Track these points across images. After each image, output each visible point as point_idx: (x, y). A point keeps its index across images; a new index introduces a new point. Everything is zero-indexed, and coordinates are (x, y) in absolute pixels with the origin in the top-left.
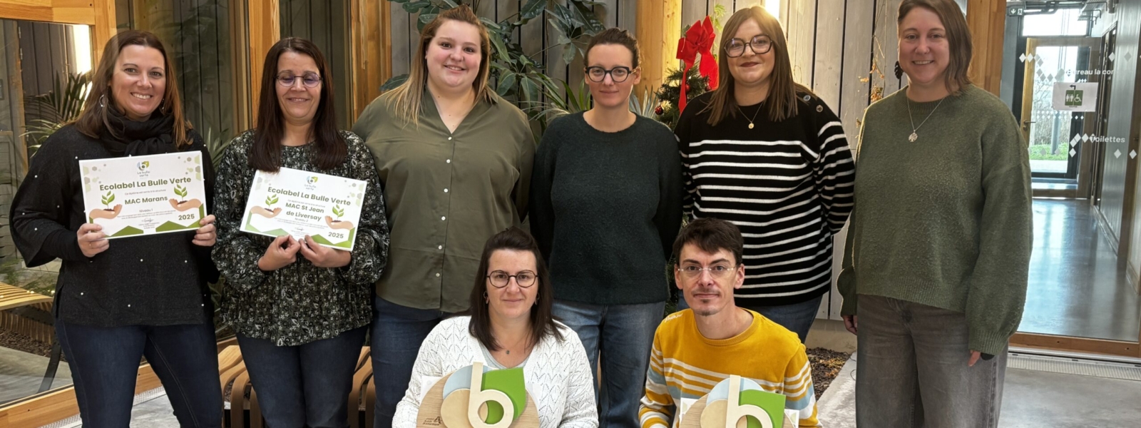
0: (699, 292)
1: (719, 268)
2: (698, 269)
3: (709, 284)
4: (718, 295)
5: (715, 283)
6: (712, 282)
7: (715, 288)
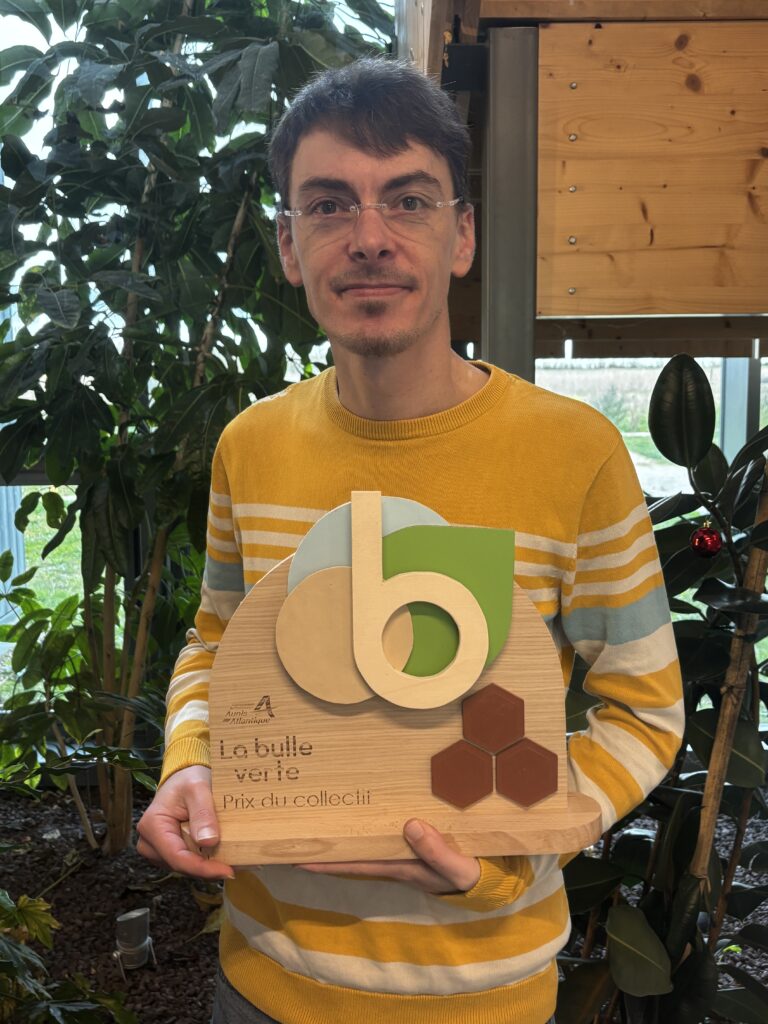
0: (351, 281)
1: (410, 203)
2: (346, 209)
3: (384, 253)
4: (410, 287)
5: (400, 247)
6: (391, 246)
7: (402, 265)
